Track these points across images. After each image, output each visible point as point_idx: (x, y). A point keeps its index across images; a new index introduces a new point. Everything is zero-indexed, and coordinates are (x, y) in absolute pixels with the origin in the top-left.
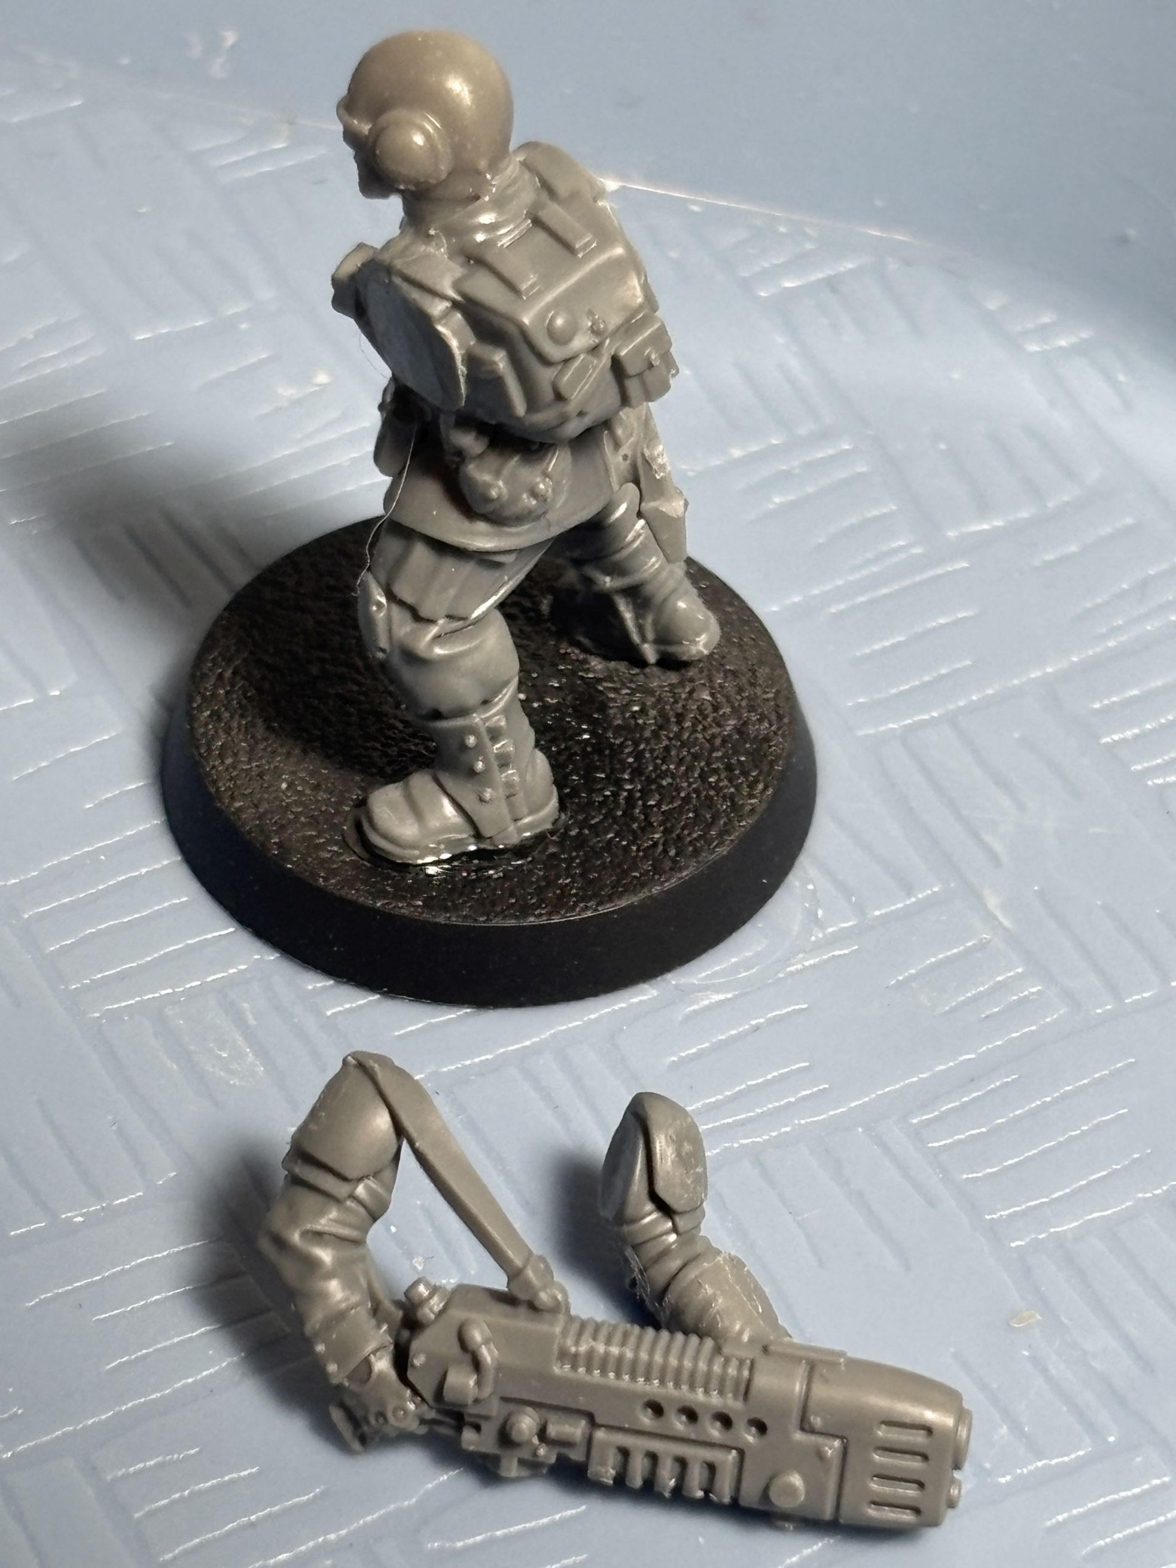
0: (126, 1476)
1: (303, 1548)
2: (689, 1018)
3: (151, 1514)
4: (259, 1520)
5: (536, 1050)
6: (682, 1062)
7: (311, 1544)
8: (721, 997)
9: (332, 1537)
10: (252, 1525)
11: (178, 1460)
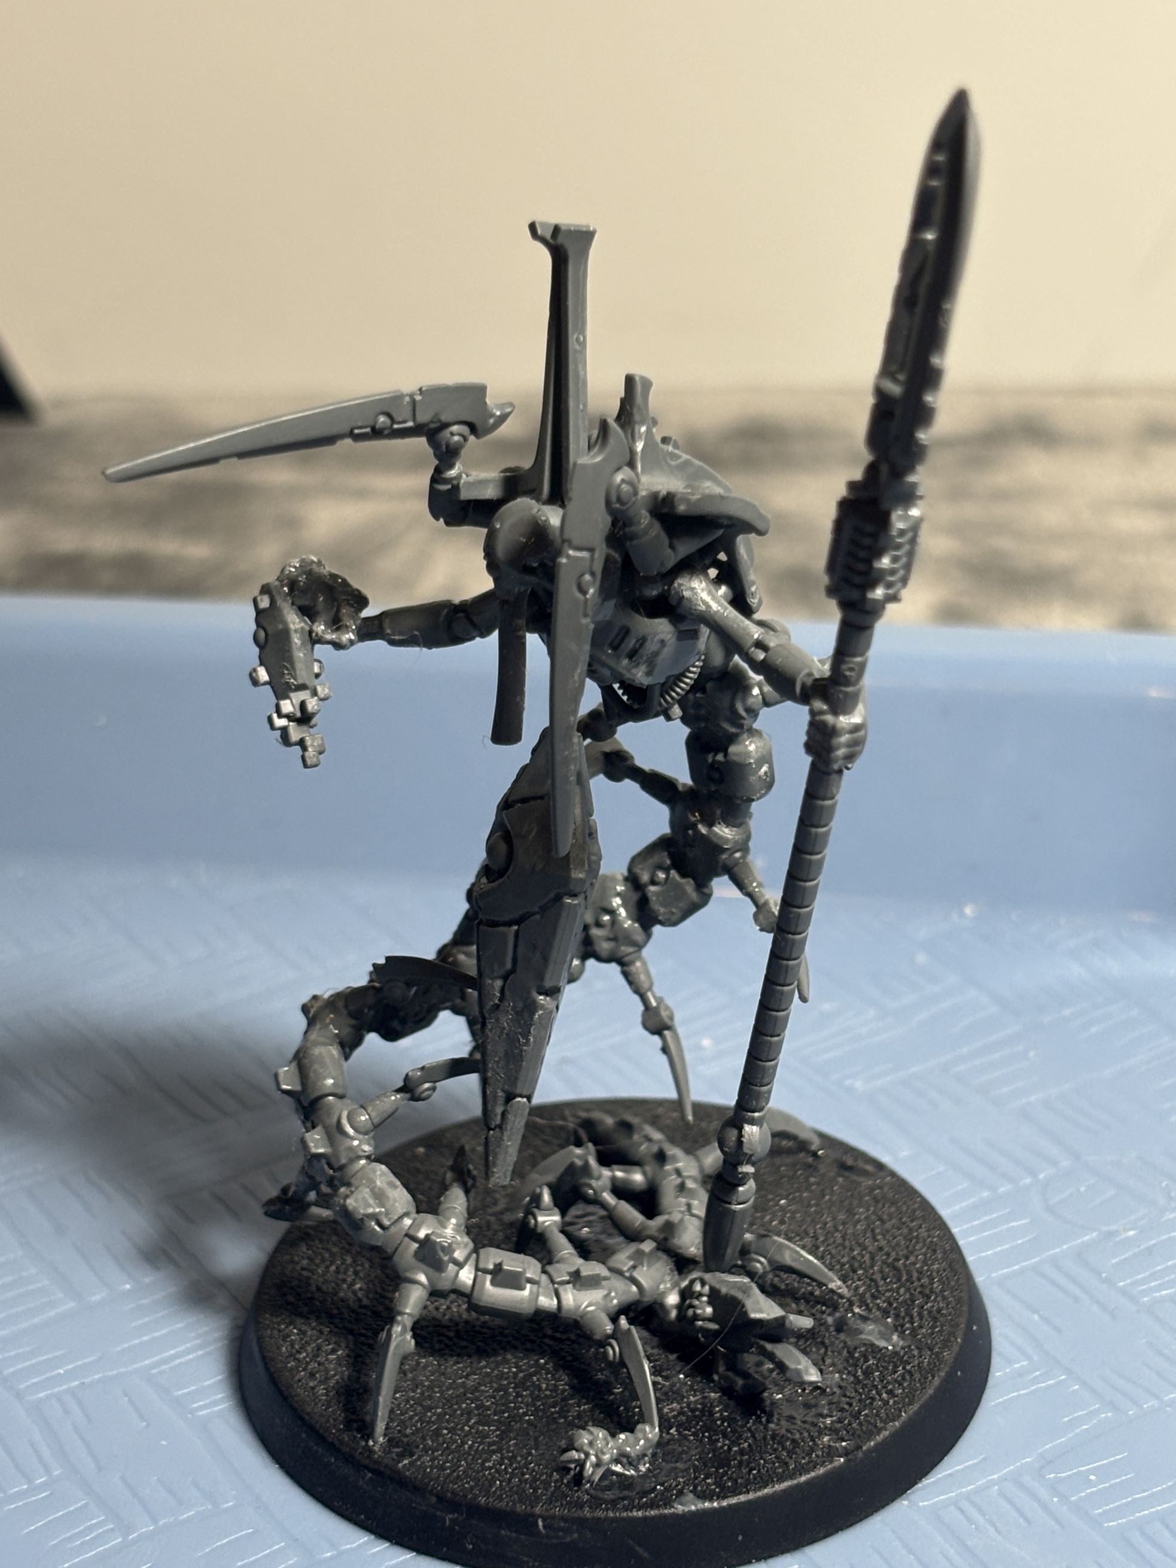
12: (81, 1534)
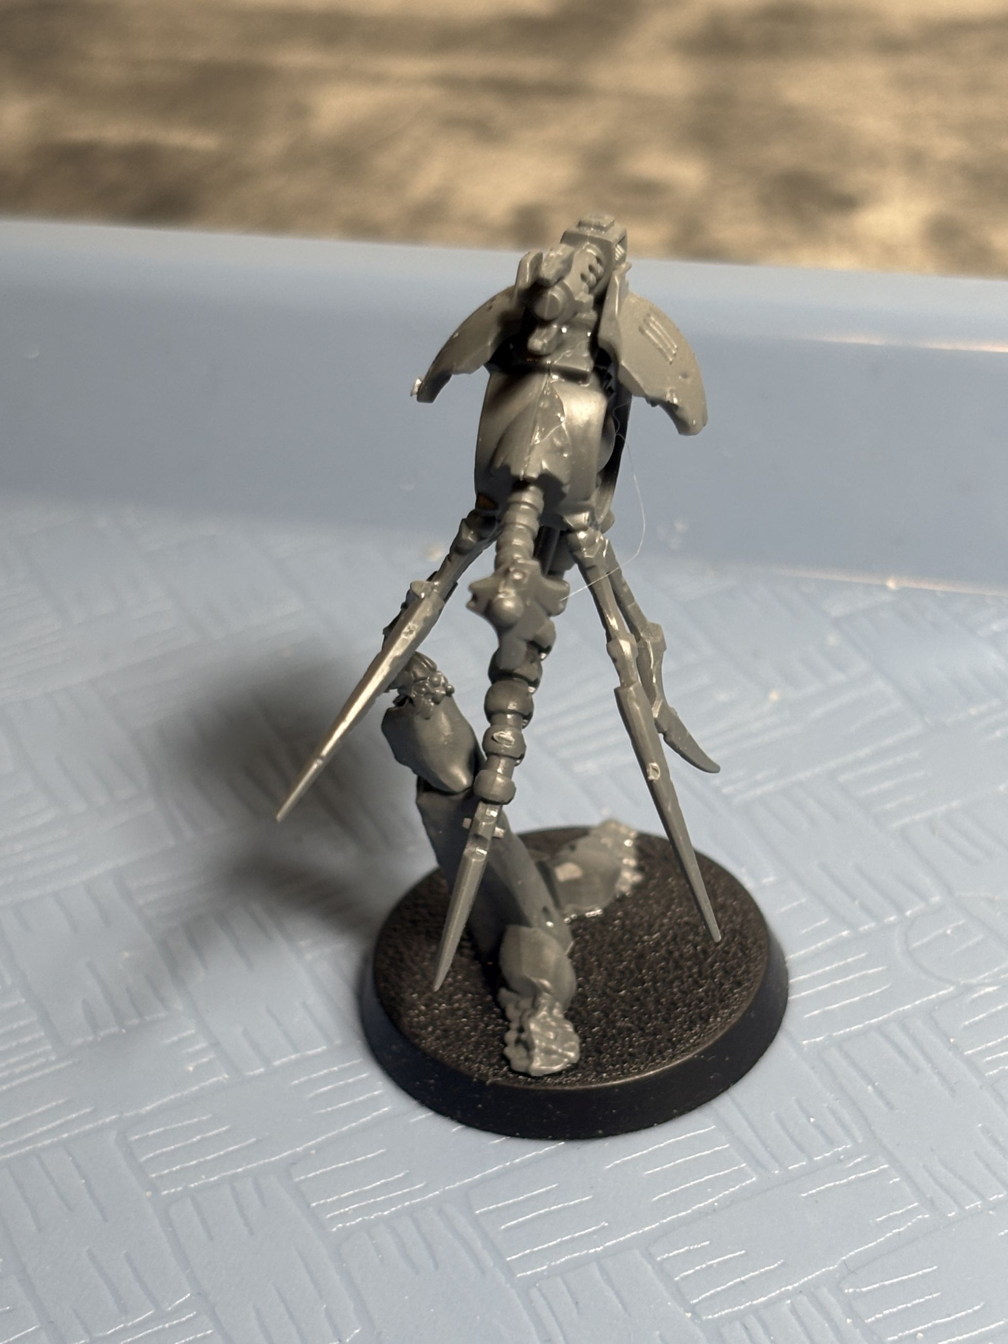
0: (668, 1258)
1: (773, 1294)
2: (973, 1001)
3: (683, 1279)
4: (747, 1280)
5: (885, 1022)
6: (970, 1025)
7: (778, 1292)
8: (990, 989)
9: (790, 1287)
10: (743, 1282)
11: (697, 1248)
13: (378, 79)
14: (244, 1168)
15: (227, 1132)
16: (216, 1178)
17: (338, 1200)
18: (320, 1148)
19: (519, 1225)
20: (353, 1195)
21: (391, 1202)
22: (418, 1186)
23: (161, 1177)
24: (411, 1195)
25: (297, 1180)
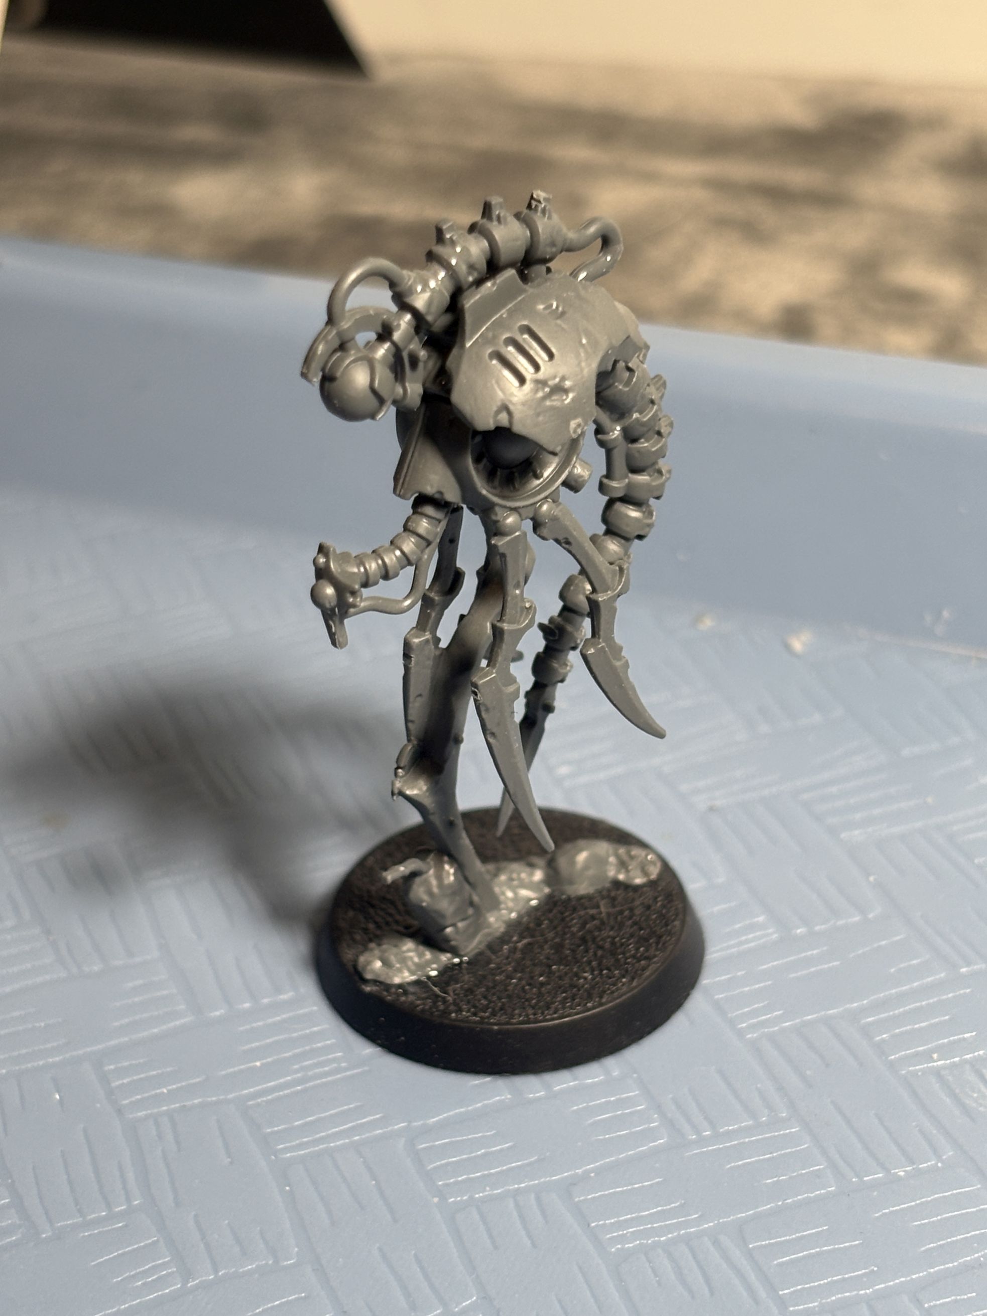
12: (145, 1273)
13: (650, 177)
14: (526, 1184)
15: (508, 1148)
16: (499, 1191)
17: (616, 1222)
18: (598, 1171)
19: (792, 1262)
20: (632, 1219)
21: (668, 1229)
22: (693, 1217)
23: (447, 1185)
24: (686, 1224)
25: (577, 1200)
